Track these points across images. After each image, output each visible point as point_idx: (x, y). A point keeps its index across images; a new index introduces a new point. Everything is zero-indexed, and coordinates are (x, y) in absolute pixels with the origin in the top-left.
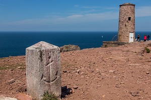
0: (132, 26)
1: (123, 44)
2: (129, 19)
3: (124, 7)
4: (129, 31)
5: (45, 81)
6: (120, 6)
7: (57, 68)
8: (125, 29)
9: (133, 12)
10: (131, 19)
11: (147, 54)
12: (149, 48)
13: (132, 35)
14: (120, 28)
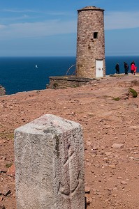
0: (100, 49)
1: (86, 81)
2: (95, 35)
3: (85, 13)
4: (95, 56)
5: (63, 193)
6: (79, 11)
7: (80, 165)
8: (88, 54)
9: (102, 23)
10: (99, 35)
11: (134, 99)
12: (135, 88)
13: (100, 65)
14: (79, 52)
